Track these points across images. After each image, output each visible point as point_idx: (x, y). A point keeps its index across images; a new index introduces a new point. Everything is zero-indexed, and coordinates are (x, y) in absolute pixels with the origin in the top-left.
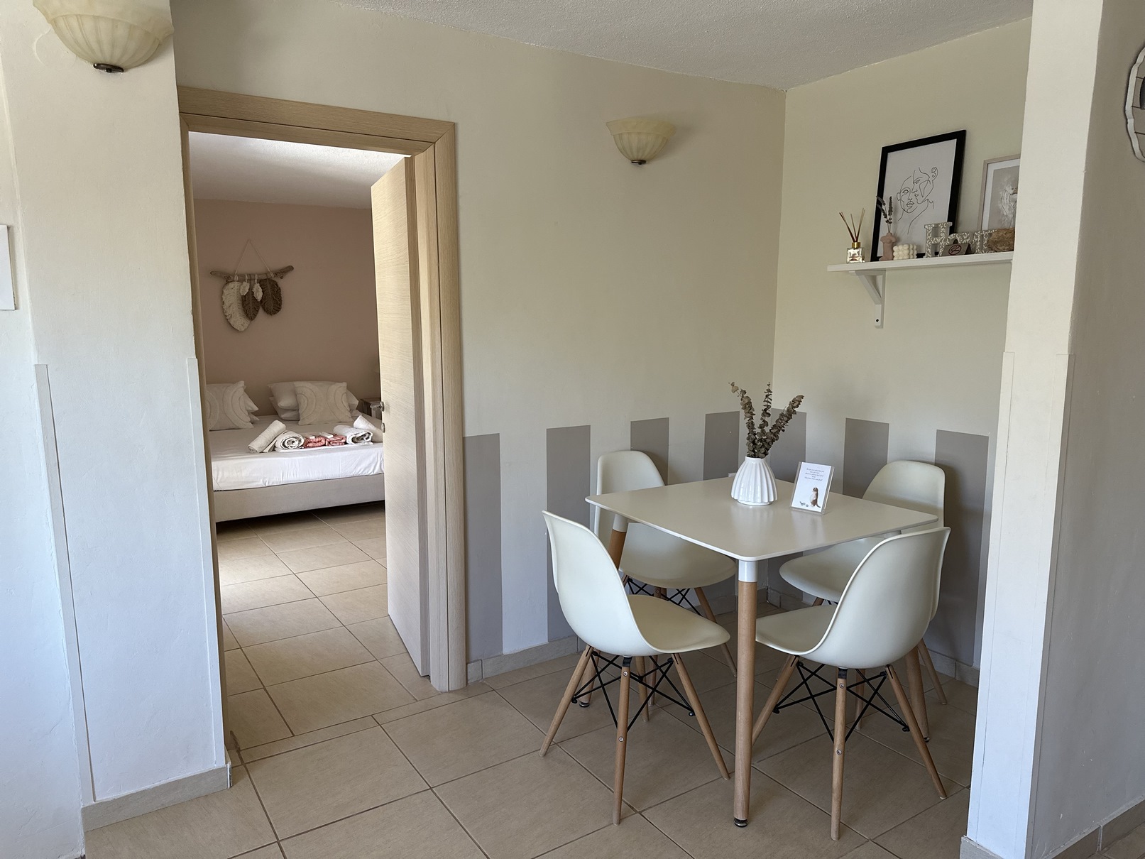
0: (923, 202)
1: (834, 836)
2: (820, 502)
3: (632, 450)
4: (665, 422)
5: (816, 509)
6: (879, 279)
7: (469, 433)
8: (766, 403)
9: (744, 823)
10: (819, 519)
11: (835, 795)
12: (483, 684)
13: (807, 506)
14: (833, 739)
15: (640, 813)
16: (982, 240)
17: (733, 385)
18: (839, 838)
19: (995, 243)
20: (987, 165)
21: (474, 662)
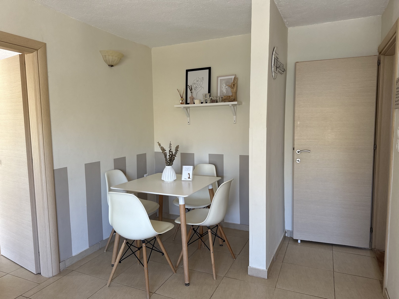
0: (200, 87)
1: (215, 279)
2: (191, 177)
3: (114, 169)
4: (124, 158)
5: (190, 180)
6: (188, 110)
7: (56, 168)
8: (170, 148)
9: (188, 284)
10: (191, 183)
11: (213, 266)
12: (67, 270)
13: (187, 179)
14: (210, 250)
15: (154, 293)
16: (220, 99)
17: (158, 143)
18: (216, 279)
19: (225, 100)
20: (218, 77)
21: (62, 262)
